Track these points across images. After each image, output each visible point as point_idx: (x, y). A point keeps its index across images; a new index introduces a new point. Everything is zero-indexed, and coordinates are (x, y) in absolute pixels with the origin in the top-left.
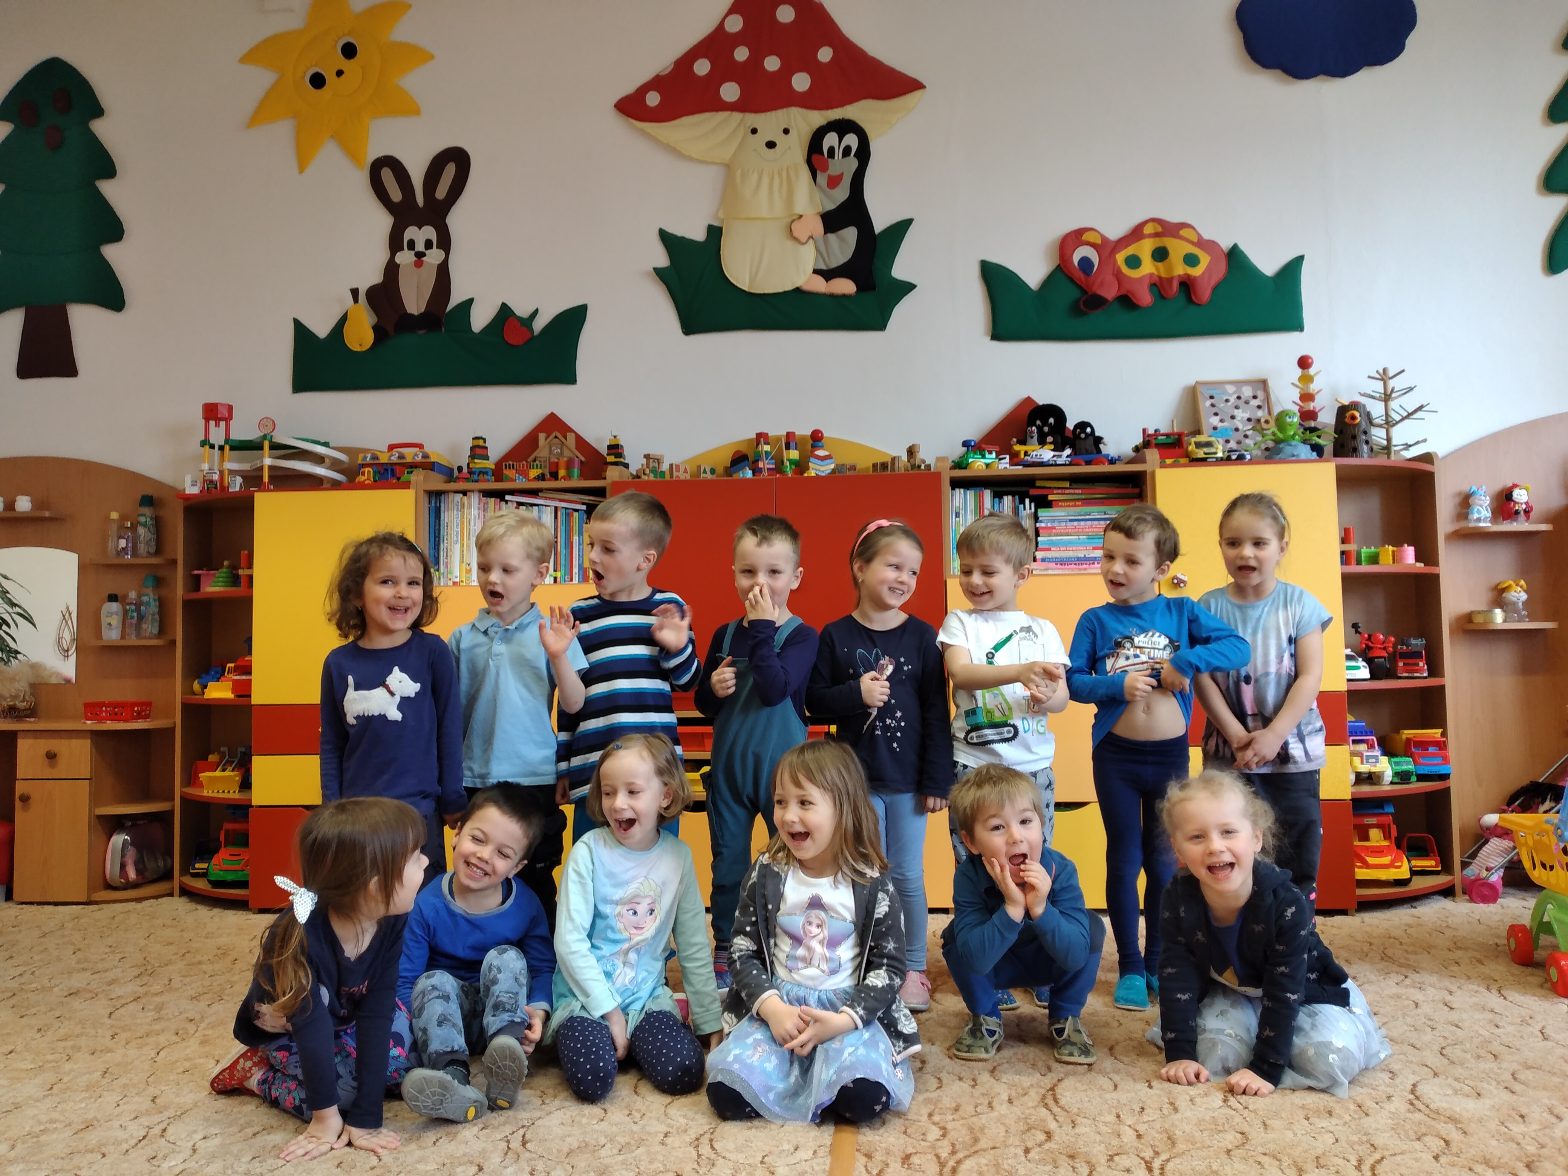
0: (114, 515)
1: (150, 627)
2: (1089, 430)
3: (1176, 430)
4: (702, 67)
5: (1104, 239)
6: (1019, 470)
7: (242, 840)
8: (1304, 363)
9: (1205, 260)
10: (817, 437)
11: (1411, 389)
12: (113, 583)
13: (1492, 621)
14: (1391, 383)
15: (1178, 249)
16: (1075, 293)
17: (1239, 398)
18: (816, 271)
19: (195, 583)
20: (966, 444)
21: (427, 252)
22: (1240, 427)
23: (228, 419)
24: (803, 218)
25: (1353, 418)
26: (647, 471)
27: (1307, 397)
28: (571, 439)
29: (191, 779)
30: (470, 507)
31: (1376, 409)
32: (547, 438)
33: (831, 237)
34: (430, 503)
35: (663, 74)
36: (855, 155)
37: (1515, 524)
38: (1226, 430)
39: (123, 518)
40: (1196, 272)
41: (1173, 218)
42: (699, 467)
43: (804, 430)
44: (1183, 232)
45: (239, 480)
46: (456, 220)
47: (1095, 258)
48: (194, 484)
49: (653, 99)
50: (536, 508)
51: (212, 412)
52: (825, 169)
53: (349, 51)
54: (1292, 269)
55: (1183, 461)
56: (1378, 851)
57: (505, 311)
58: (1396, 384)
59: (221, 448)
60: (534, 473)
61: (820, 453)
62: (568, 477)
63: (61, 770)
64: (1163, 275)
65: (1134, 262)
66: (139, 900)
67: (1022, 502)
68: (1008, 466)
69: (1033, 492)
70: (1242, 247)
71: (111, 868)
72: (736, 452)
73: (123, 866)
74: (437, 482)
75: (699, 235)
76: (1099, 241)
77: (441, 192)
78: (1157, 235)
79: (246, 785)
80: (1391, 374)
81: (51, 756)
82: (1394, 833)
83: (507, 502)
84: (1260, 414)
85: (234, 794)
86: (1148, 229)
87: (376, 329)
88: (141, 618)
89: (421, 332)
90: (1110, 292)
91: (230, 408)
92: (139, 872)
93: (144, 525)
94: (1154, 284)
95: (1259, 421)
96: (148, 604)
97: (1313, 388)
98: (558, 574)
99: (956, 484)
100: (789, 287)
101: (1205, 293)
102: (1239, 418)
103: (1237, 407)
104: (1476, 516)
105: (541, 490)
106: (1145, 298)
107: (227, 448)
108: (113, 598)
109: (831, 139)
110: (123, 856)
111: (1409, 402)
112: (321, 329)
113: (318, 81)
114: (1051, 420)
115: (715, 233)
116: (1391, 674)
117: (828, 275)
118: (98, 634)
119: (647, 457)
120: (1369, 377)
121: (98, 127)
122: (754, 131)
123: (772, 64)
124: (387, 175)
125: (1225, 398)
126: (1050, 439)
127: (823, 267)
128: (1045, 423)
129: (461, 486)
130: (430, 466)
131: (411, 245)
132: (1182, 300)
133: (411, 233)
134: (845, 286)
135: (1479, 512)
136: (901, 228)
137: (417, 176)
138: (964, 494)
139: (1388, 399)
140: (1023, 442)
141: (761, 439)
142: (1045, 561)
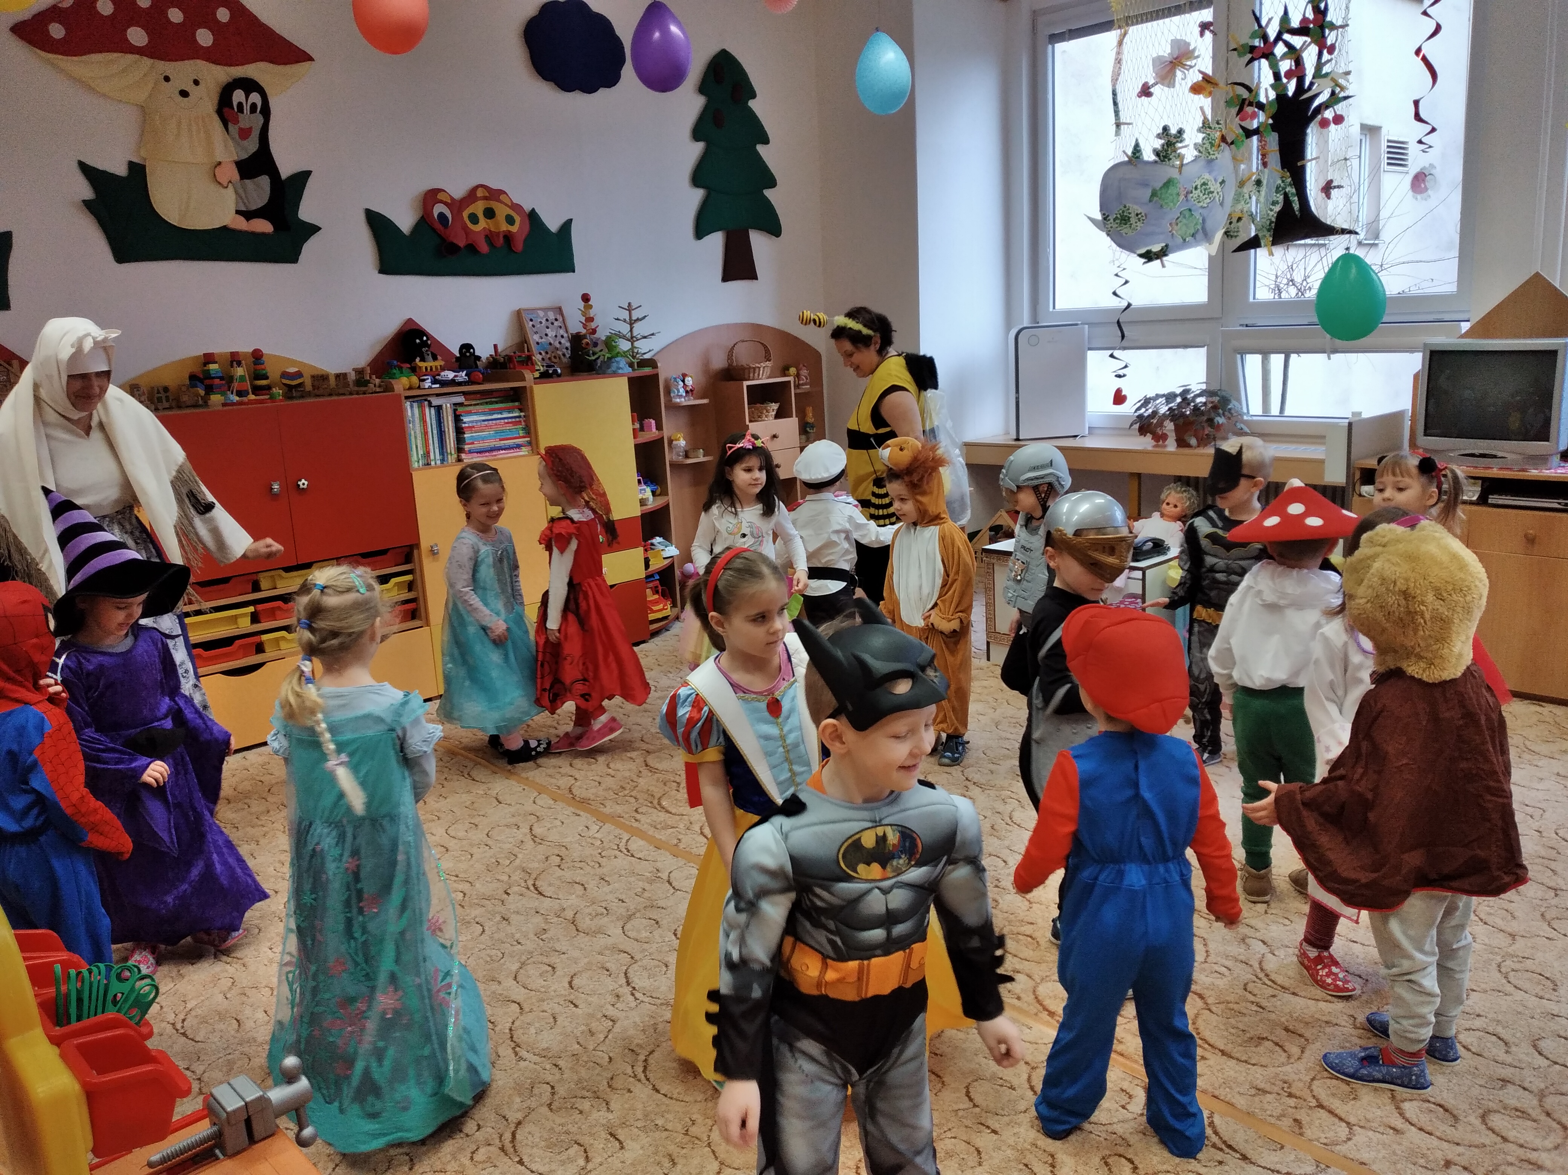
2: (467, 349)
4: (105, 7)
5: (452, 198)
8: (585, 298)
10: (258, 355)
11: (646, 318)
15: (502, 211)
17: (547, 320)
18: (238, 212)
22: (552, 342)
27: (589, 319)
33: (247, 181)
35: (63, 6)
38: (544, 344)
40: (514, 229)
44: (502, 197)
49: (56, 29)
52: (236, 122)
54: (567, 226)
56: (656, 602)
65: (474, 219)
70: (537, 210)
75: (121, 170)
78: (485, 198)
80: (634, 307)
82: (660, 589)
84: (562, 332)
86: (480, 193)
90: (462, 243)
97: (593, 315)
100: (217, 225)
101: (519, 246)
102: (550, 335)
103: (547, 328)
104: (673, 395)
106: (484, 248)
109: (238, 96)
115: (137, 171)
117: (248, 215)
123: (175, 15)
125: (539, 320)
127: (244, 209)
134: (263, 226)
136: (302, 177)
138: (412, 407)
139: (632, 323)
140: (423, 360)
141: (209, 358)
142: (470, 452)
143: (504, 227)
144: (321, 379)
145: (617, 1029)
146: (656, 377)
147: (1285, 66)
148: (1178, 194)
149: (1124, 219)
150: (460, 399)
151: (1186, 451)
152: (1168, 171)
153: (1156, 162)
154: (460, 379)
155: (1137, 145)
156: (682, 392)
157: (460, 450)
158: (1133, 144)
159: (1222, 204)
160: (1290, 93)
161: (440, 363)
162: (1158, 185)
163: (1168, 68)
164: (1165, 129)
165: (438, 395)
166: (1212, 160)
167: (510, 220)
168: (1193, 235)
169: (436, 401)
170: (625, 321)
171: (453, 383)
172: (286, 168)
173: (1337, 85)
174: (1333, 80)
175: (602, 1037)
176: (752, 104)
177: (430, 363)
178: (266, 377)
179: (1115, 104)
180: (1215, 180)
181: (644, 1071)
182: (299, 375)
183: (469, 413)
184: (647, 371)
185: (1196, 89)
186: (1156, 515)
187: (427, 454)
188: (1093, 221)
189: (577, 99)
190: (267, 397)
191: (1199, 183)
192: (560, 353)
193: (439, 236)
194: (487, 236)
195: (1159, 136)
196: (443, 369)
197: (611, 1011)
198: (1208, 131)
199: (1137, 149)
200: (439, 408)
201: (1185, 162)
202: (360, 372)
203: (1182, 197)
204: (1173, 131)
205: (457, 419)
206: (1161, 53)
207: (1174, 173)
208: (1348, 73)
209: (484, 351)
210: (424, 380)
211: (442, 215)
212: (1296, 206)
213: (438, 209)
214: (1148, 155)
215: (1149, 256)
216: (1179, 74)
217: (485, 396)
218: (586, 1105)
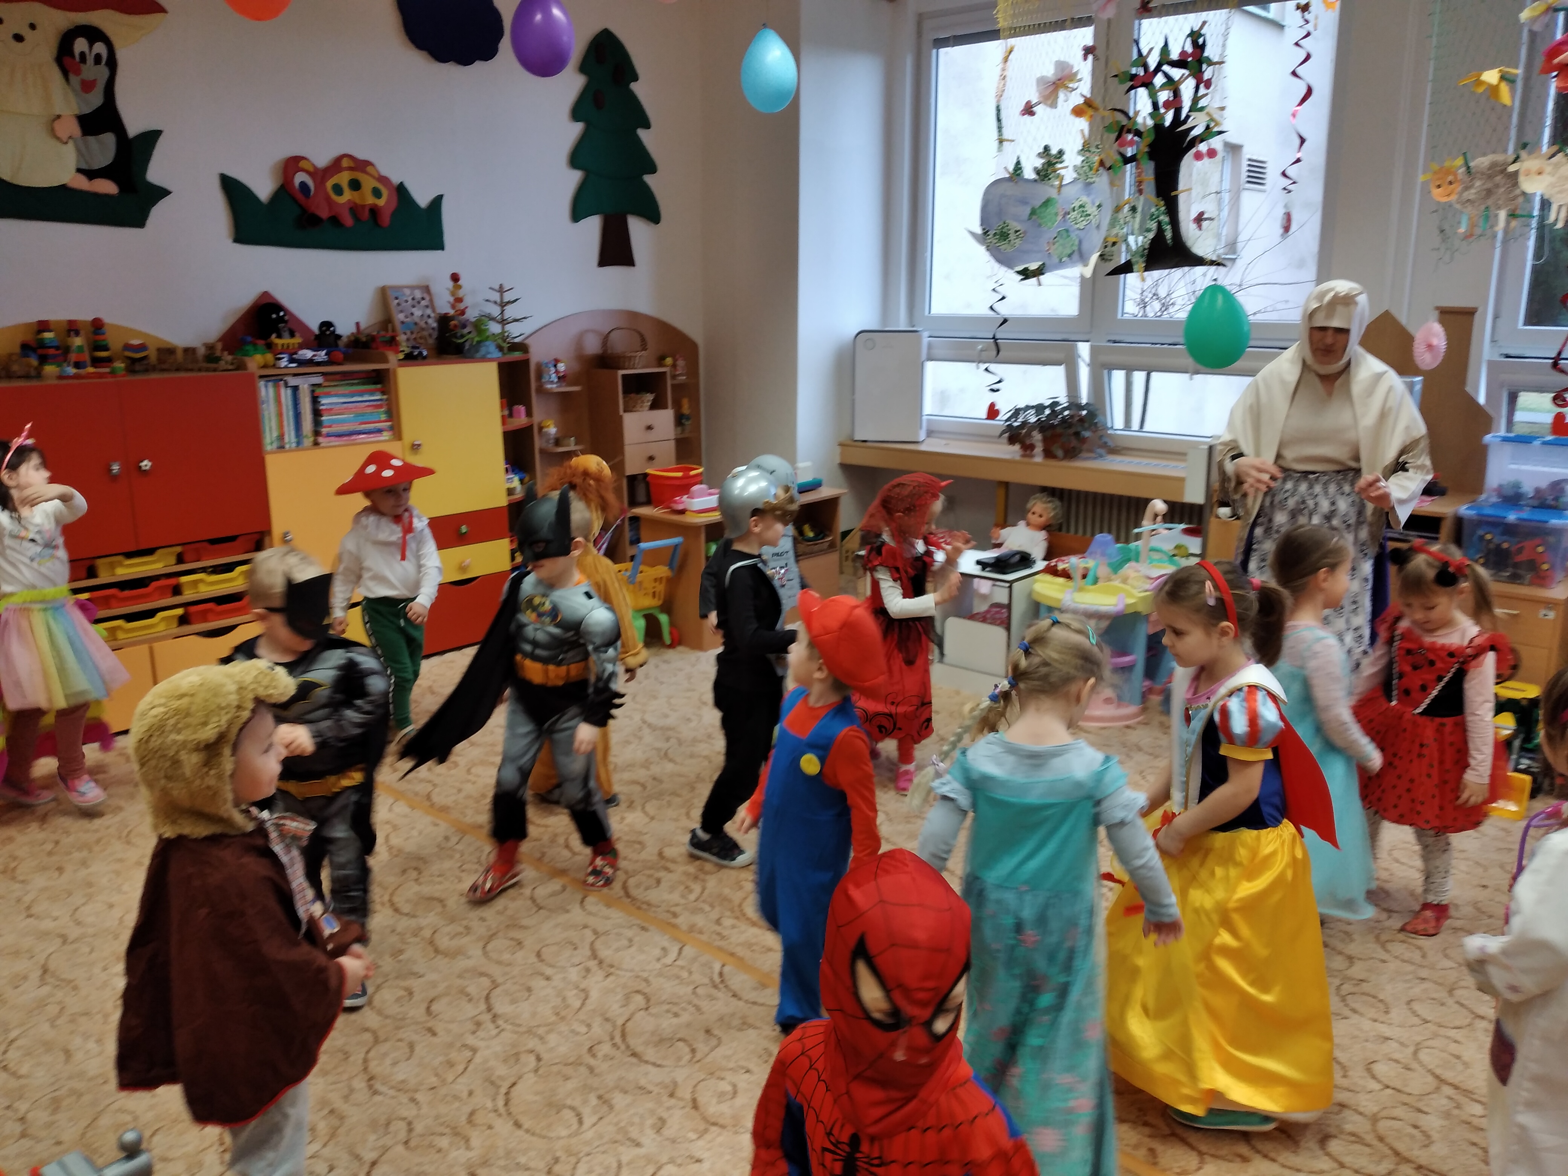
2: (327, 327)
8: (455, 278)
10: (98, 324)
11: (518, 300)
14: (505, 295)
15: (368, 184)
17: (413, 299)
18: (79, 170)
22: (418, 321)
27: (457, 299)
38: (410, 324)
40: (381, 202)
44: (369, 169)
52: (78, 72)
54: (437, 202)
58: (509, 296)
64: (358, 201)
65: (338, 190)
68: (288, 363)
70: (406, 183)
76: (311, 169)
78: (350, 169)
80: (506, 287)
84: (429, 312)
86: (345, 163)
90: (324, 214)
101: (386, 219)
102: (416, 315)
103: (413, 306)
106: (348, 221)
109: (80, 45)
117: (91, 174)
120: (492, 289)
125: (405, 299)
127: (84, 166)
134: (107, 187)
136: (151, 138)
138: (266, 386)
139: (503, 305)
140: (279, 336)
141: (43, 326)
142: (328, 435)
143: (370, 200)
144: (167, 352)
145: (478, 1059)
146: (526, 362)
147: (1164, 96)
148: (1056, 214)
149: (1003, 236)
150: (318, 380)
151: (1052, 462)
152: (1048, 190)
153: (1035, 181)
154: (318, 359)
155: (1018, 163)
156: (554, 377)
157: (317, 433)
158: (1015, 161)
159: (1098, 227)
160: (1167, 123)
161: (297, 340)
162: (1037, 203)
163: (1051, 89)
164: (1046, 149)
165: (295, 375)
166: (1091, 184)
167: (377, 193)
168: (1070, 256)
169: (293, 381)
170: (495, 303)
171: (310, 362)
172: (134, 127)
173: (1212, 120)
174: (1208, 114)
175: (461, 1068)
176: (634, 86)
177: (286, 341)
178: (106, 348)
179: (999, 120)
180: (1093, 204)
181: (506, 1104)
182: (142, 347)
183: (328, 395)
184: (517, 355)
185: (1078, 112)
186: (1022, 524)
187: (281, 437)
188: (973, 234)
189: (451, 70)
190: (107, 370)
191: (1077, 204)
192: (425, 333)
193: (300, 206)
194: (351, 209)
195: (1040, 155)
196: (302, 346)
197: (471, 1040)
198: (1088, 154)
199: (1018, 166)
200: (295, 389)
201: (1064, 183)
202: (210, 347)
203: (1060, 218)
204: (1054, 151)
205: (315, 400)
206: (1045, 74)
207: (1053, 193)
208: (1222, 109)
209: (345, 328)
210: (280, 359)
211: (303, 185)
212: (1169, 234)
213: (300, 178)
214: (1029, 174)
215: (1026, 274)
216: (1062, 95)
217: (346, 377)
218: (444, 1142)
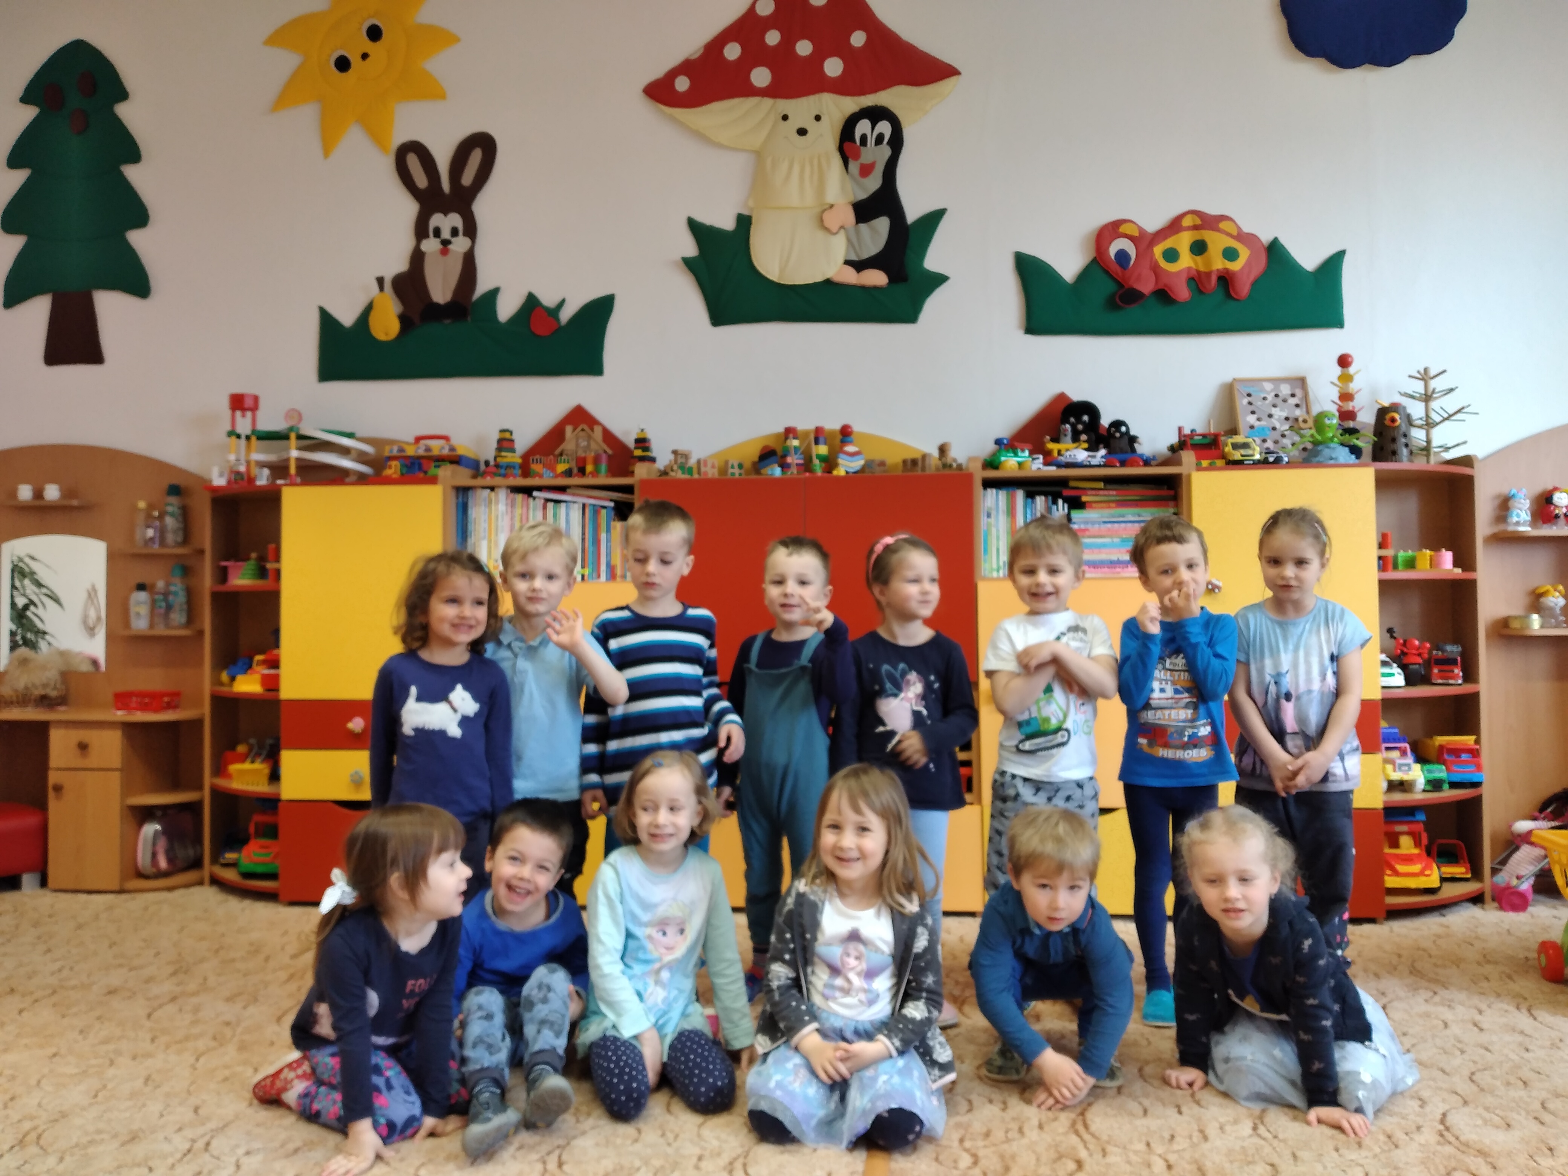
0: (142, 505)
1: (178, 617)
2: (1123, 429)
3: (1212, 431)
4: (732, 52)
5: (1142, 231)
6: (1051, 471)
7: (271, 832)
8: (1344, 361)
9: (1244, 253)
10: (846, 432)
11: (1452, 390)
12: (142, 573)
13: (1528, 627)
14: (1433, 384)
15: (1217, 242)
16: (1111, 287)
17: (1277, 396)
18: (847, 262)
19: (222, 575)
20: (998, 442)
21: (454, 240)
22: (1278, 426)
23: (254, 408)
24: (834, 208)
25: (1393, 420)
26: (675, 467)
27: (1346, 396)
28: (598, 432)
29: (220, 770)
30: (497, 503)
31: (1416, 410)
32: (574, 430)
33: (863, 227)
34: (457, 498)
35: (693, 57)
36: (888, 143)
37: (1555, 528)
38: (1263, 429)
39: (151, 507)
40: (1235, 266)
41: (1212, 210)
42: (727, 462)
43: (833, 425)
44: (1223, 225)
45: (266, 472)
46: (481, 207)
47: (1132, 250)
48: (221, 475)
49: (682, 84)
50: (563, 505)
51: (238, 403)
52: (857, 157)
53: (374, 33)
54: (1334, 264)
55: (1220, 463)
56: (1408, 859)
57: (531, 302)
58: (1437, 384)
59: (248, 438)
60: (561, 468)
61: (850, 448)
62: (595, 474)
63: (93, 760)
64: (1202, 269)
65: (1172, 255)
66: (170, 889)
67: (1055, 502)
68: (1041, 466)
69: (1066, 493)
70: (1283, 241)
71: (143, 858)
72: (765, 447)
73: (154, 855)
74: (463, 477)
75: (727, 223)
76: (1136, 233)
77: (467, 179)
78: (1195, 228)
79: (275, 776)
80: (1432, 373)
81: (83, 747)
82: (1425, 840)
83: (534, 498)
84: (1298, 412)
85: (262, 787)
86: (1187, 222)
87: (403, 318)
88: (169, 608)
89: (447, 322)
90: (1146, 286)
91: (256, 399)
92: (170, 860)
93: (172, 515)
94: (1193, 279)
95: (1297, 420)
96: (175, 594)
97: (1353, 387)
98: (586, 572)
99: (988, 484)
100: (819, 278)
101: (1244, 288)
102: (1276, 417)
103: (1274, 406)
104: (1515, 519)
105: (568, 487)
106: (1183, 292)
107: (254, 438)
108: (141, 587)
109: (863, 127)
110: (154, 844)
111: (1449, 404)
112: (347, 317)
113: (343, 64)
114: (1086, 418)
115: (744, 222)
116: (1426, 680)
117: (859, 266)
118: (127, 624)
119: (675, 452)
120: (1410, 376)
121: (123, 110)
122: (785, 118)
123: (804, 48)
124: (413, 161)
125: (1263, 396)
126: (1084, 437)
127: (854, 258)
128: (1079, 420)
129: (489, 481)
130: (456, 460)
131: (437, 232)
132: (1220, 295)
133: (437, 220)
135: (1518, 516)
136: (933, 219)
137: (443, 161)
138: (996, 495)
139: (1429, 398)
141: (790, 433)
143: (1219, 264)
170: (1416, 397)
172: (914, 211)
177: (1065, 446)
210: (1034, 461)
